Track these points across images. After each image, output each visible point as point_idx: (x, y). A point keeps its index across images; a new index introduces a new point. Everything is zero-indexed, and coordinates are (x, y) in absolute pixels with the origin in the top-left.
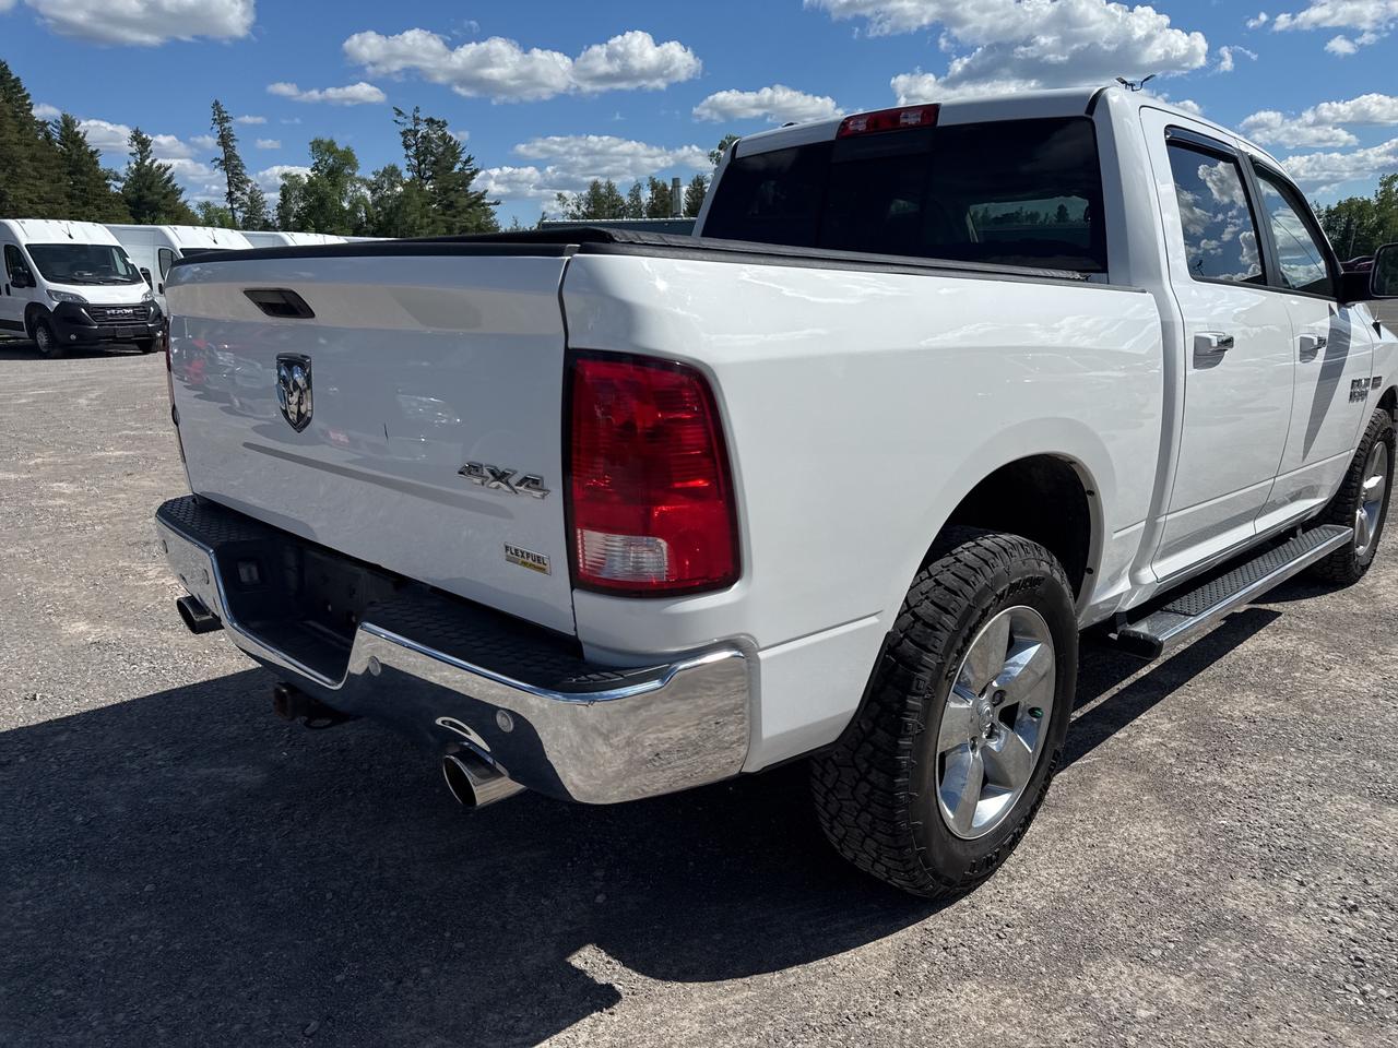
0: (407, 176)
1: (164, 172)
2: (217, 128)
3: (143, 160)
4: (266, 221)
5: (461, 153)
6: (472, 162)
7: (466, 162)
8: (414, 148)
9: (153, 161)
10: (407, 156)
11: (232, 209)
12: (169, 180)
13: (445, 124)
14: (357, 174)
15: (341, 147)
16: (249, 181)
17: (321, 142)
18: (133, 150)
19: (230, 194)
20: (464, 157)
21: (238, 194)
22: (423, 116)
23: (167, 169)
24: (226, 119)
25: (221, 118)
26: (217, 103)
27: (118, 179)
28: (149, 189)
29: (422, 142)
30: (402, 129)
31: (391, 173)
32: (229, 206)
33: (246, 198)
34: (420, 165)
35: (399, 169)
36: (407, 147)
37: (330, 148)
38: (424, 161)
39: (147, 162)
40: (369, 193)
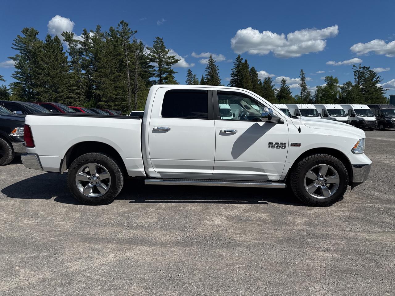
0: (354, 84)
1: (288, 88)
2: (301, 76)
3: (283, 86)
4: (310, 99)
5: (376, 75)
6: (380, 78)
7: (377, 78)
8: (358, 76)
9: (286, 86)
10: (355, 78)
11: (302, 96)
12: (289, 90)
13: (369, 68)
14: (338, 85)
15: (334, 78)
16: (307, 89)
17: (328, 77)
18: (282, 83)
19: (302, 92)
20: (377, 77)
21: (304, 93)
22: (362, 66)
23: (289, 87)
24: (304, 74)
25: (302, 73)
26: (302, 70)
27: (277, 91)
28: (283, 93)
29: (361, 74)
30: (354, 71)
31: (349, 84)
32: (301, 96)
33: (306, 93)
34: (359, 80)
35: (351, 82)
36: (355, 76)
37: (331, 78)
38: (361, 79)
39: (285, 86)
40: (341, 90)
